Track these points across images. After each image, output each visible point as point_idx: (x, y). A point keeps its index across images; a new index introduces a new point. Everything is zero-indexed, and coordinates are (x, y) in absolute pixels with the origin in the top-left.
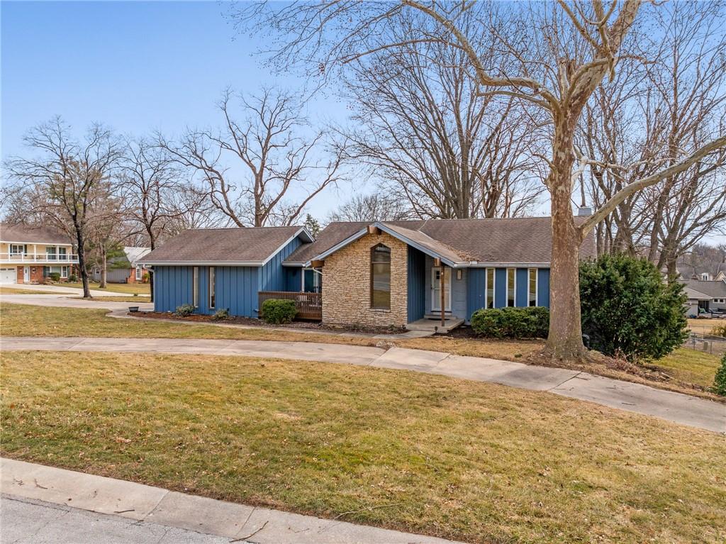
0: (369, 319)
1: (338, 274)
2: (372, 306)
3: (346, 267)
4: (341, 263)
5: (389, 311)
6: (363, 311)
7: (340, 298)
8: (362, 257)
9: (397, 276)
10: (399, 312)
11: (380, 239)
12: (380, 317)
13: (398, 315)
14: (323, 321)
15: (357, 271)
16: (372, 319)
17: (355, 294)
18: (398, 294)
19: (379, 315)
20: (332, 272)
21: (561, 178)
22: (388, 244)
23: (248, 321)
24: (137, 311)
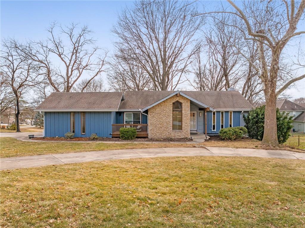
0: (172, 135)
1: (156, 115)
2: (173, 129)
3: (161, 111)
4: (158, 110)
5: (182, 131)
6: (169, 132)
7: (158, 126)
8: (169, 107)
9: (186, 115)
10: (187, 131)
11: (177, 99)
12: (178, 134)
13: (186, 132)
14: (149, 137)
15: (166, 113)
16: (174, 135)
17: (165, 124)
18: (186, 123)
19: (178, 133)
20: (153, 114)
21: (275, 75)
22: (181, 101)
23: (108, 139)
24: (33, 137)
